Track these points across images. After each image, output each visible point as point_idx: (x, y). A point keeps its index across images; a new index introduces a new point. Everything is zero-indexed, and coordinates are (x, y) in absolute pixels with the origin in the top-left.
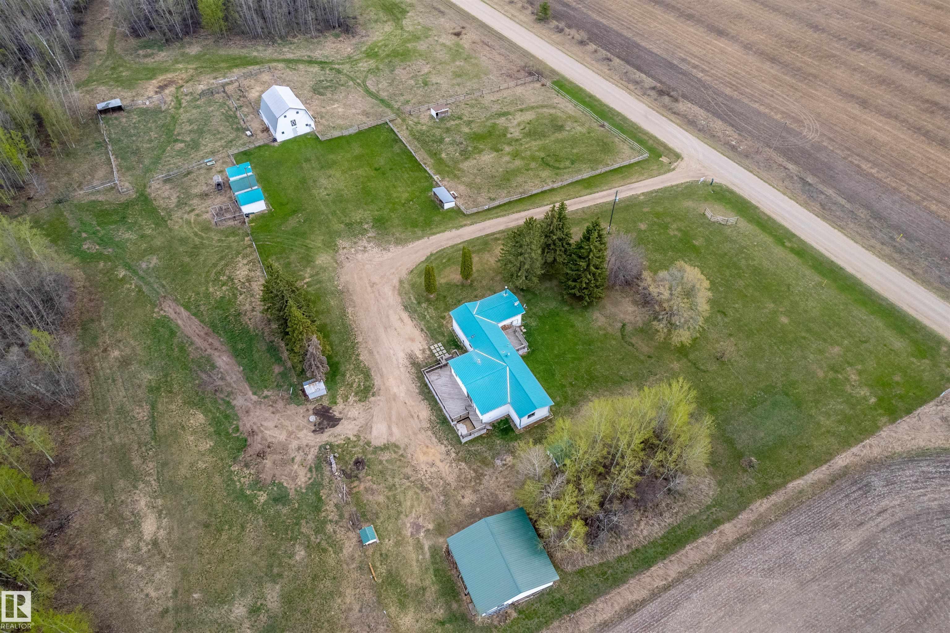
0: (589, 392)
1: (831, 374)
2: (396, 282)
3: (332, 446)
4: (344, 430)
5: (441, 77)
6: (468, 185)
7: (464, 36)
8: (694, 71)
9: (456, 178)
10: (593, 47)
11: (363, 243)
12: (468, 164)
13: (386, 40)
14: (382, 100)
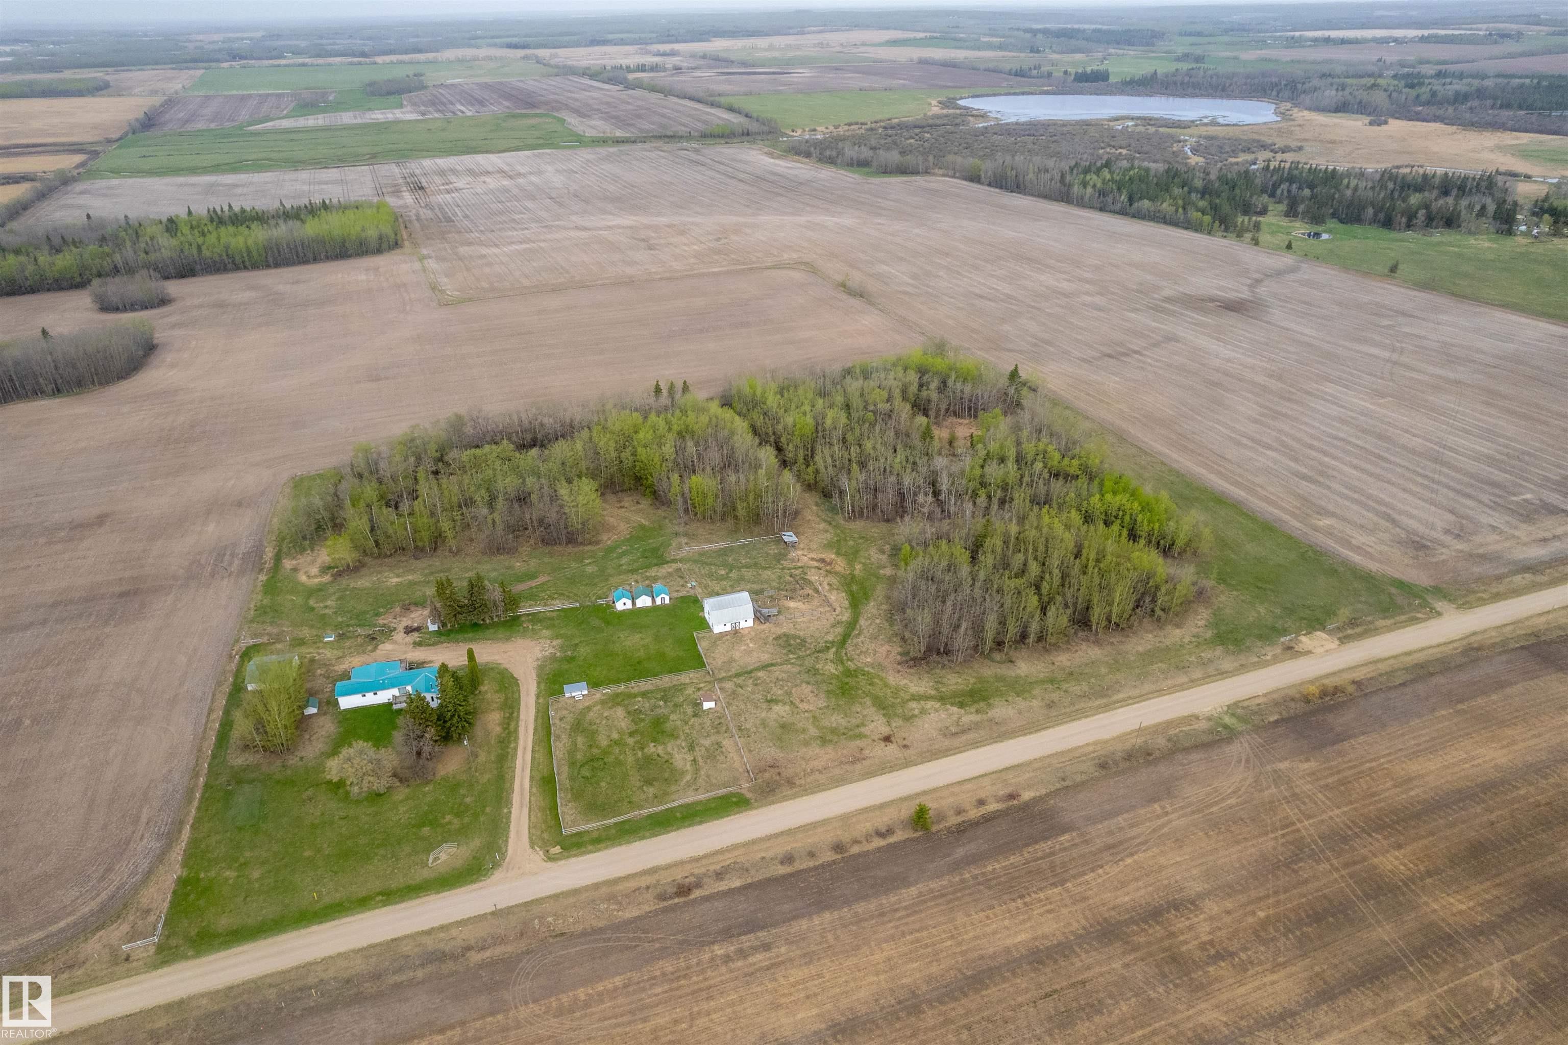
0: (341, 729)
1: (242, 860)
2: (500, 662)
3: (393, 631)
4: (399, 636)
5: (784, 714)
6: (589, 708)
7: (883, 744)
8: (732, 948)
9: (603, 702)
10: (829, 856)
11: (551, 650)
12: (620, 712)
13: (886, 685)
14: (751, 672)
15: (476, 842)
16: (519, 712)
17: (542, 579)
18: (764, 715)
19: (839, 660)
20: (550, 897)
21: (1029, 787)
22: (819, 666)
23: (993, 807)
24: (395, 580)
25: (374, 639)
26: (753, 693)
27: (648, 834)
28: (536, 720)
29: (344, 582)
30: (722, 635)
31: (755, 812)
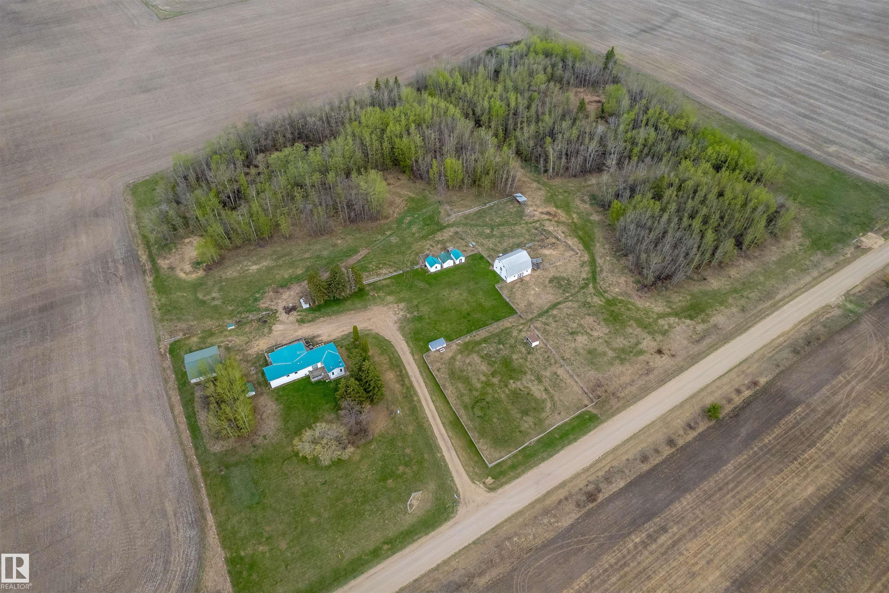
0: (281, 406)
1: (266, 535)
2: (370, 328)
3: (276, 313)
4: (283, 316)
5: (586, 342)
6: (453, 358)
7: (658, 356)
8: (644, 535)
9: (461, 352)
10: (667, 451)
11: (402, 313)
12: (476, 358)
13: (638, 309)
14: (547, 311)
15: (432, 486)
16: (405, 369)
17: (363, 253)
18: (573, 345)
19: (600, 293)
20: (506, 521)
21: (761, 374)
22: (589, 300)
23: (747, 393)
24: (255, 267)
25: (265, 322)
26: (557, 328)
27: (545, 455)
28: (422, 375)
29: (217, 273)
30: (514, 283)
31: (605, 425)
